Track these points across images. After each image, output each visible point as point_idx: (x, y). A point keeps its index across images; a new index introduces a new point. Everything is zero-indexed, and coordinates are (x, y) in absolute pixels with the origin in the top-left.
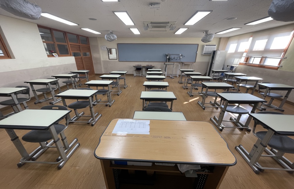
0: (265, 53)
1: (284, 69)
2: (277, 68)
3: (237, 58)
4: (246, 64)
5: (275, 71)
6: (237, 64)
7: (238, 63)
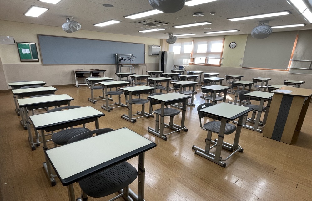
0: (208, 54)
1: (224, 66)
2: (220, 66)
3: (185, 58)
4: (193, 63)
5: (219, 67)
6: (186, 64)
7: (188, 63)
